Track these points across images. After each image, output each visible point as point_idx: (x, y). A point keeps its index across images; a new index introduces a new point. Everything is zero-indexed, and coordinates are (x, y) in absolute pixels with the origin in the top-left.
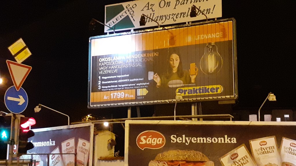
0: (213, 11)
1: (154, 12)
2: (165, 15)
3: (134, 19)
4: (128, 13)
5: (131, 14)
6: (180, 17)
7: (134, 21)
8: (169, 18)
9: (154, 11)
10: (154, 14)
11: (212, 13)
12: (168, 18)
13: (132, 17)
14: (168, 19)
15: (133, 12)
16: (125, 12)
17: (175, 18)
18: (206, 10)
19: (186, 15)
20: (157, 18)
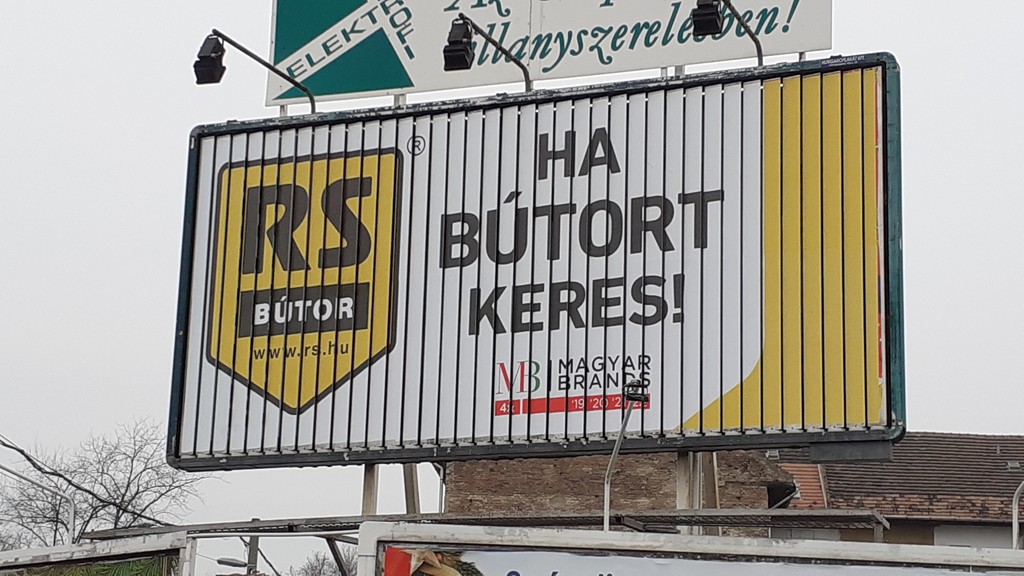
0: (788, 21)
1: (505, 20)
2: (560, 35)
3: (407, 49)
4: (383, 22)
5: (395, 25)
6: (632, 47)
7: (411, 56)
8: (577, 50)
9: (508, 11)
10: (506, 25)
11: (785, 29)
12: (574, 45)
13: (403, 41)
14: (573, 53)
15: (409, 16)
16: (370, 14)
17: (606, 45)
18: (755, 15)
19: (661, 34)
20: (521, 44)
